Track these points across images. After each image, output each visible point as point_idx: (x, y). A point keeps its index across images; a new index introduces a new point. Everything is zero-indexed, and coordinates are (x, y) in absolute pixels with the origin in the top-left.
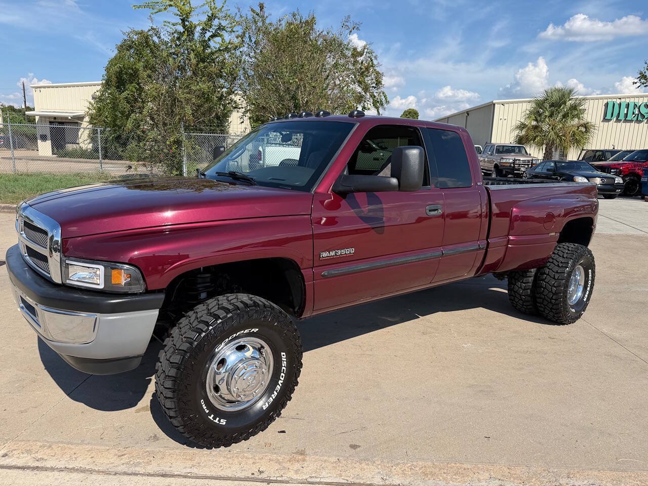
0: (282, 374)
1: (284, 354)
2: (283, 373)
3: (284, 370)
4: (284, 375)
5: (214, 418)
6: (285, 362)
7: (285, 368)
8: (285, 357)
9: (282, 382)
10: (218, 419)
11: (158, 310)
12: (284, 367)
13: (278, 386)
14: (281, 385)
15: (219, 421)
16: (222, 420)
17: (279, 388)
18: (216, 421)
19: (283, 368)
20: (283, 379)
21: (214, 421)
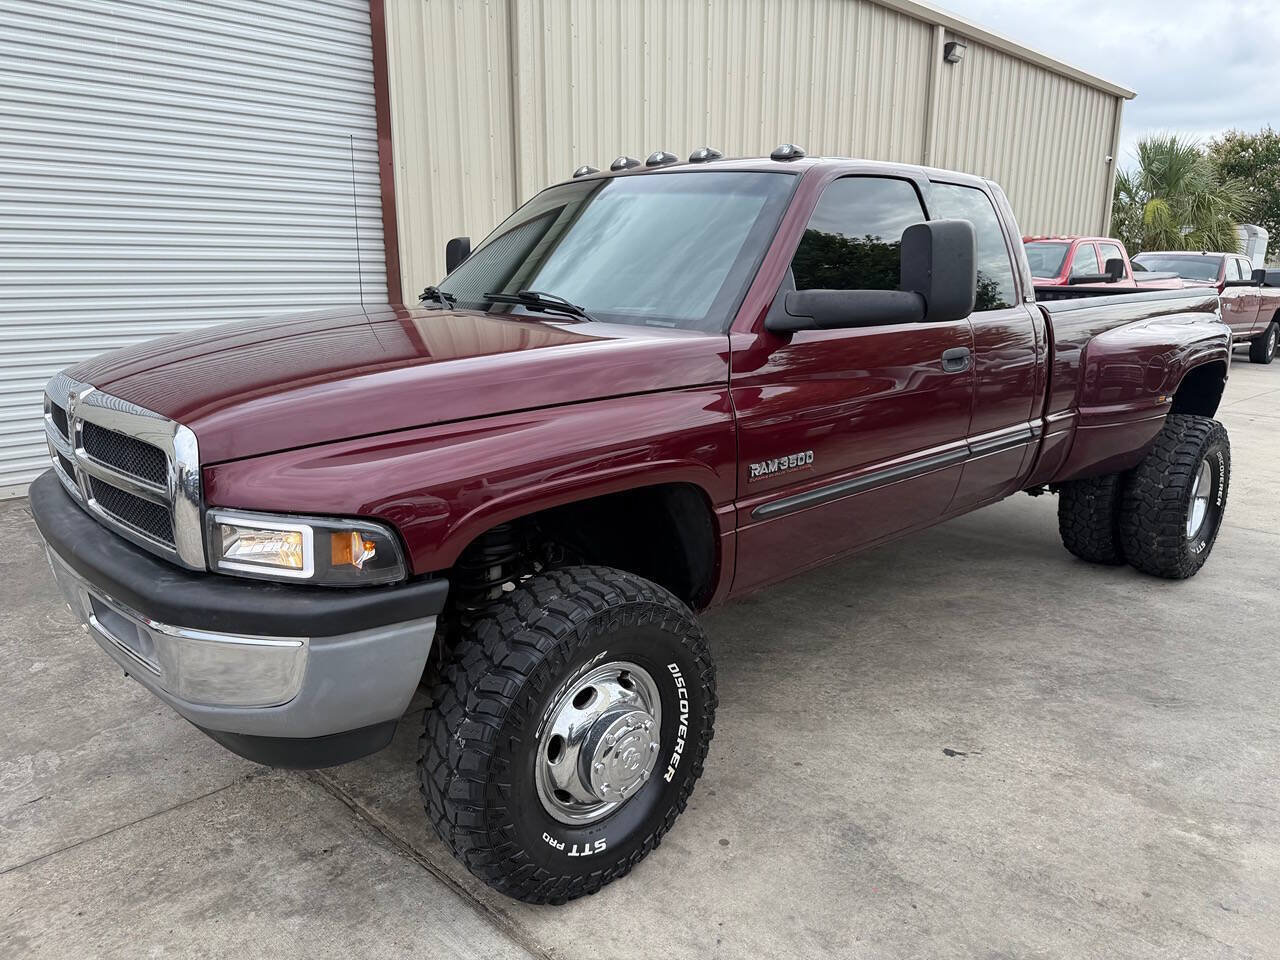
0: (682, 702)
1: (674, 665)
3: (683, 693)
4: (686, 703)
5: (581, 849)
10: (587, 846)
11: (435, 617)
12: (683, 687)
13: (681, 727)
14: (686, 723)
15: (592, 848)
16: (597, 845)
17: (685, 728)
18: (587, 852)
20: (686, 710)
21: (582, 854)
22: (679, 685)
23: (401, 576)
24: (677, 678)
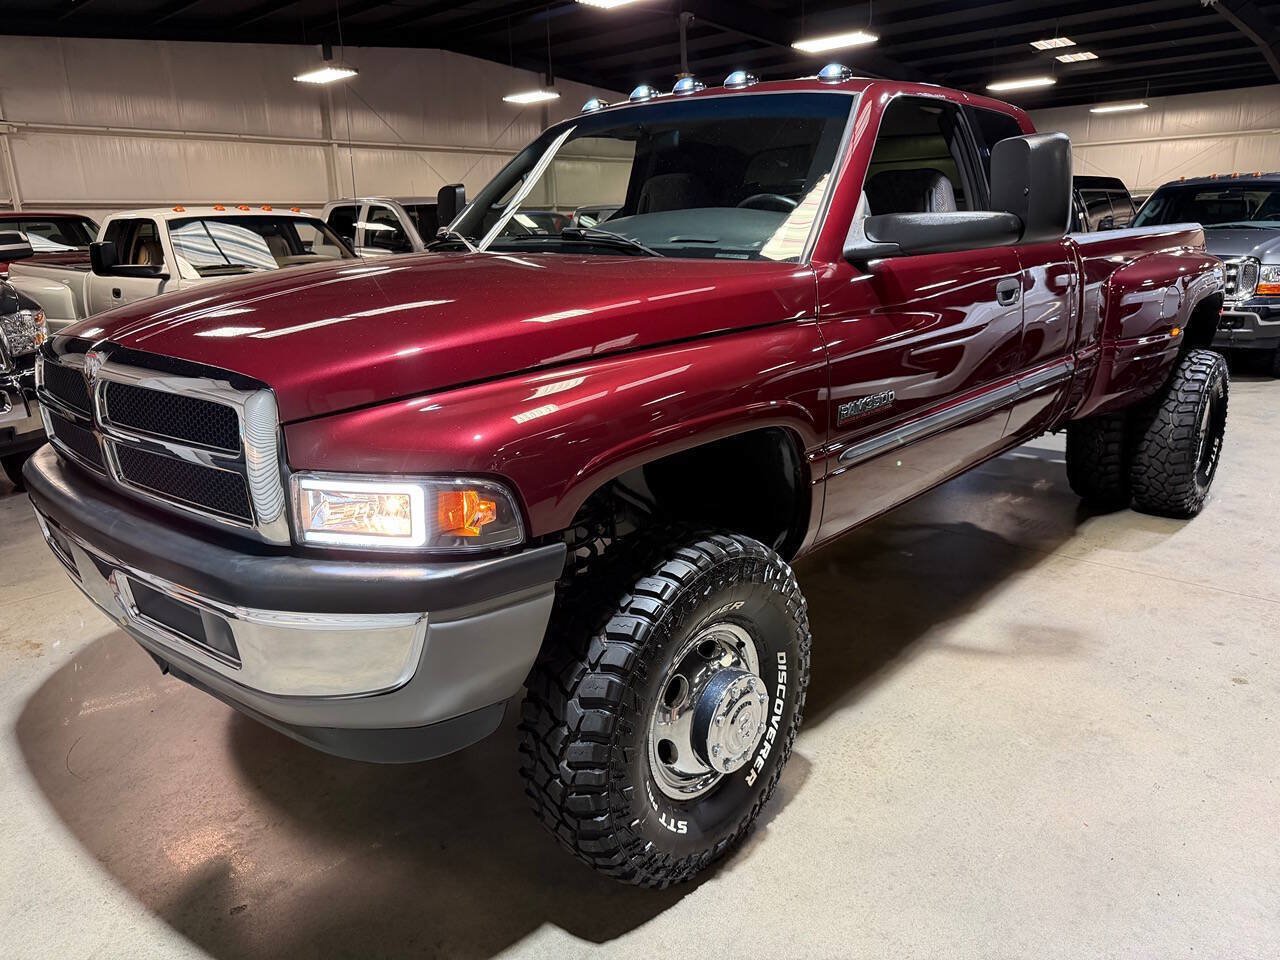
1: (783, 654)
2: (780, 698)
6: (784, 674)
7: (783, 688)
8: (784, 662)
9: (778, 718)
19: (780, 687)
22: (781, 681)
23: (519, 539)
24: (781, 671)
